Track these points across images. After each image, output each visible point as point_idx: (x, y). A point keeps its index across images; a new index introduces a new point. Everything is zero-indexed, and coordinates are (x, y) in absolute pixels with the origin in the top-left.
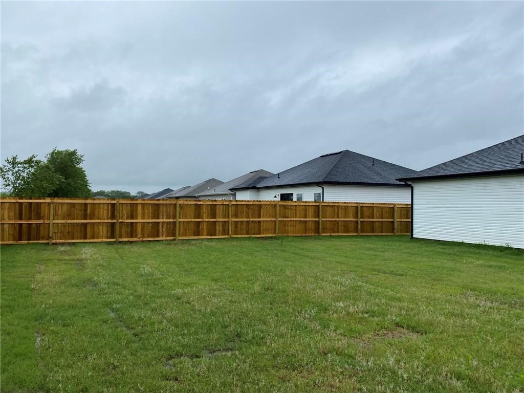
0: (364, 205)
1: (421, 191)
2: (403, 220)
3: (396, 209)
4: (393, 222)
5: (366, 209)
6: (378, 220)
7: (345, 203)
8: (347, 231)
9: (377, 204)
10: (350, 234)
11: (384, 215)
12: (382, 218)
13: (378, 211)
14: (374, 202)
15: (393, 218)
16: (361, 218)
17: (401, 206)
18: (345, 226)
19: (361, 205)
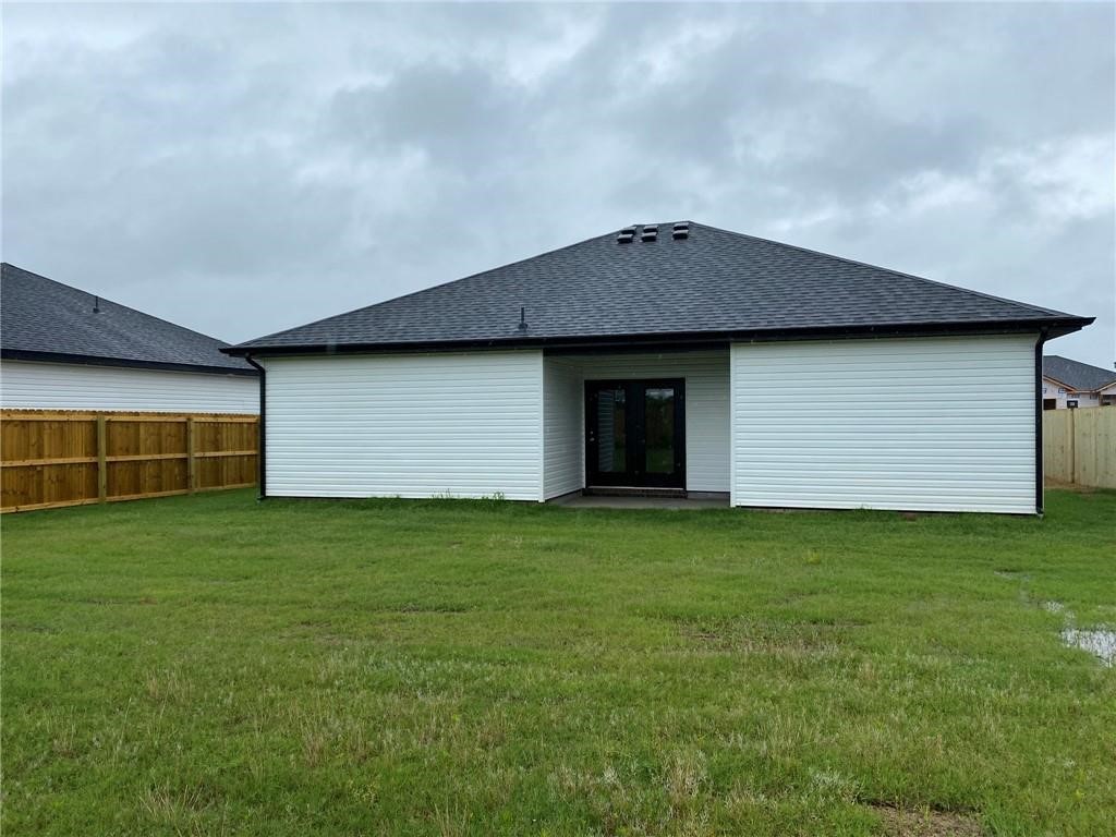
0: (114, 418)
1: (285, 381)
2: (208, 454)
3: (192, 426)
4: (185, 461)
5: (118, 429)
6: (149, 457)
7: (61, 412)
8: (66, 493)
9: (147, 414)
10: (77, 503)
11: (164, 443)
12: (160, 453)
13: (152, 434)
14: (139, 410)
15: (186, 449)
16: (108, 454)
17: (203, 419)
18: (61, 481)
19: (107, 418)
